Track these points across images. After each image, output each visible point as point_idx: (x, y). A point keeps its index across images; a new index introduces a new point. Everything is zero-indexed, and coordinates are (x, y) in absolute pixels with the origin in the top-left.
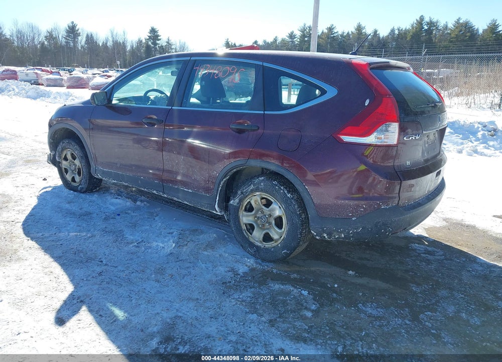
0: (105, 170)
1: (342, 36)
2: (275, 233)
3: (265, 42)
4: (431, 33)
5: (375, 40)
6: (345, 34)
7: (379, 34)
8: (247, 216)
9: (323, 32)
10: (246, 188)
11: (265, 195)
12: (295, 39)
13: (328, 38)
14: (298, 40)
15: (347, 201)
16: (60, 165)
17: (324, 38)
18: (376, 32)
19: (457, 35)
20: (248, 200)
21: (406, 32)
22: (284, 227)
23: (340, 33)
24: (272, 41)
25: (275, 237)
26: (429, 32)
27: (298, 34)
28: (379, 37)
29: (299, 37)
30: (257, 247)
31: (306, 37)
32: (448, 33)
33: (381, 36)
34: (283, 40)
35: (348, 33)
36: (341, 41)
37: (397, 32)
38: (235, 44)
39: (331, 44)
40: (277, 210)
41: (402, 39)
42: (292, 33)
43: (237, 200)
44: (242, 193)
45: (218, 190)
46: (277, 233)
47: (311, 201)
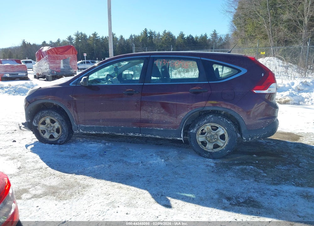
0: (87, 126)
1: (102, 39)
2: (221, 143)
3: (51, 42)
4: (152, 38)
5: (122, 41)
6: (104, 38)
7: (124, 38)
8: (202, 137)
9: (90, 37)
10: (201, 122)
11: (213, 124)
12: (73, 41)
13: (94, 40)
14: (75, 41)
15: (261, 121)
16: (37, 128)
17: (91, 40)
18: (122, 37)
19: (165, 39)
20: (202, 129)
21: (139, 37)
22: (226, 139)
23: (101, 37)
24: (56, 41)
25: (221, 145)
26: (151, 37)
27: (74, 37)
28: (124, 40)
29: (75, 39)
30: (210, 152)
31: (80, 39)
32: (161, 38)
33: (125, 39)
34: (64, 41)
35: (106, 37)
36: (102, 42)
37: (133, 37)
38: (30, 43)
39: (96, 44)
40: (222, 131)
41: (137, 41)
42: (70, 37)
43: (195, 130)
44: (199, 125)
45: (183, 126)
46: (223, 143)
47: (244, 123)
